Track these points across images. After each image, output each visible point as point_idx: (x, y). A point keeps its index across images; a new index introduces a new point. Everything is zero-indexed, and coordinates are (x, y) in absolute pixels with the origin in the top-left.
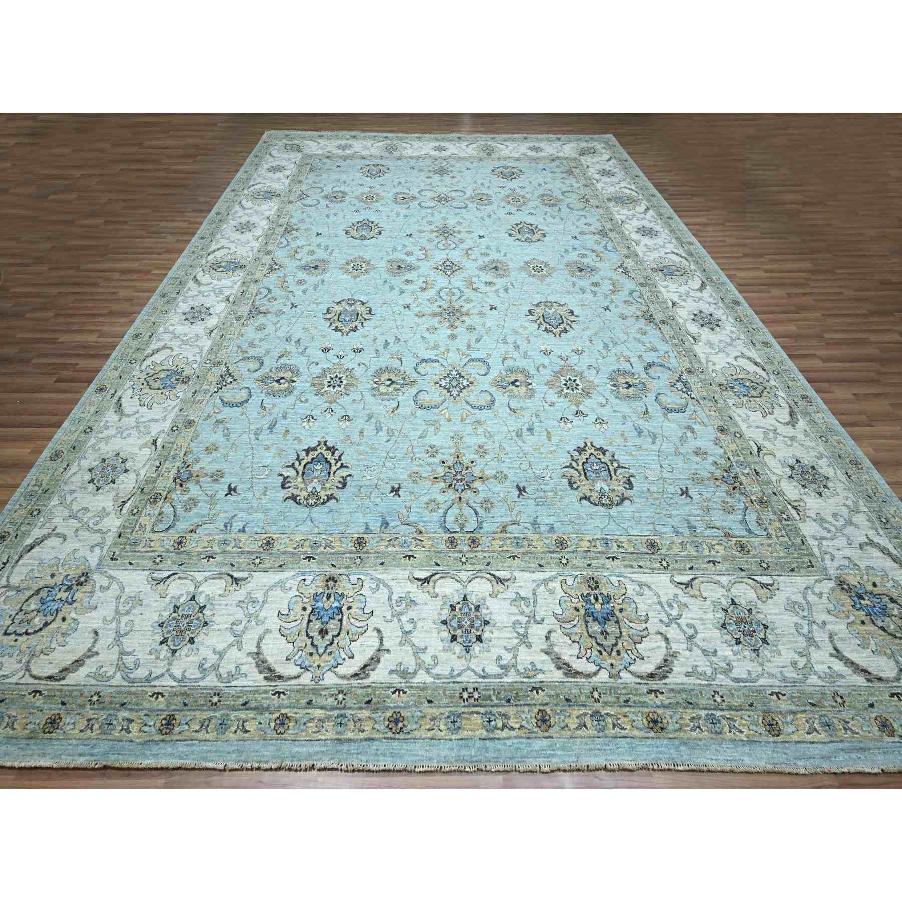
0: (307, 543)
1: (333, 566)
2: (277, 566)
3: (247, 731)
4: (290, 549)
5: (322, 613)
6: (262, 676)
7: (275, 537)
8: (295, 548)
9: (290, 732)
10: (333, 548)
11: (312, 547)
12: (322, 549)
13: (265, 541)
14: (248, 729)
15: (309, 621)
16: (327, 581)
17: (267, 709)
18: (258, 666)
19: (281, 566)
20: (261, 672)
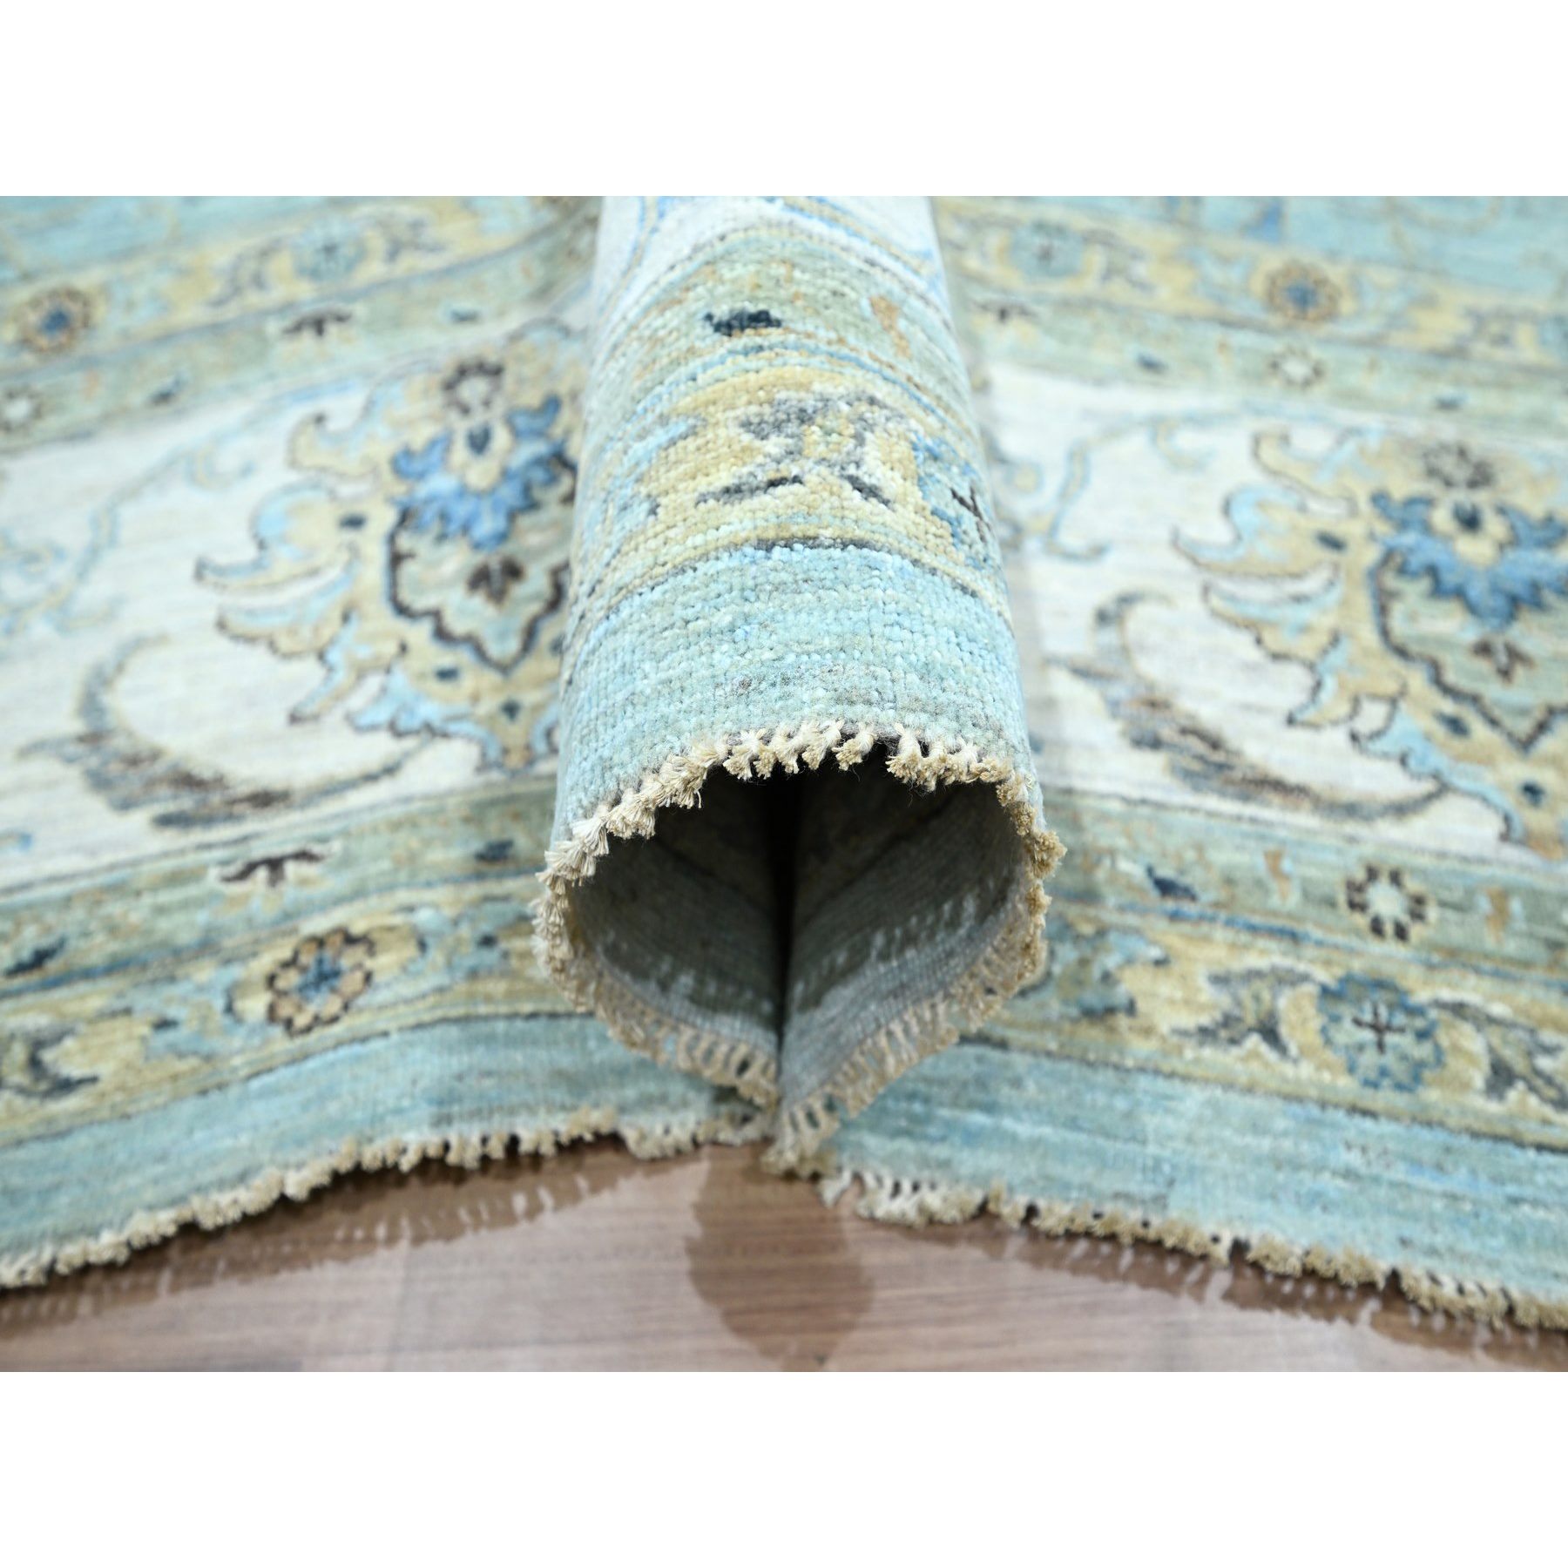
0: (281, 264)
1: (464, 318)
2: (137, 398)
3: (66, 1086)
4: (191, 313)
5: (461, 510)
6: (139, 819)
7: (84, 281)
8: (219, 303)
9: (382, 996)
10: (436, 248)
11: (314, 274)
12: (374, 269)
13: (34, 318)
14: (73, 1070)
15: (396, 559)
16: (450, 386)
17: (207, 946)
18: (99, 782)
19: (164, 398)
20: (125, 805)
